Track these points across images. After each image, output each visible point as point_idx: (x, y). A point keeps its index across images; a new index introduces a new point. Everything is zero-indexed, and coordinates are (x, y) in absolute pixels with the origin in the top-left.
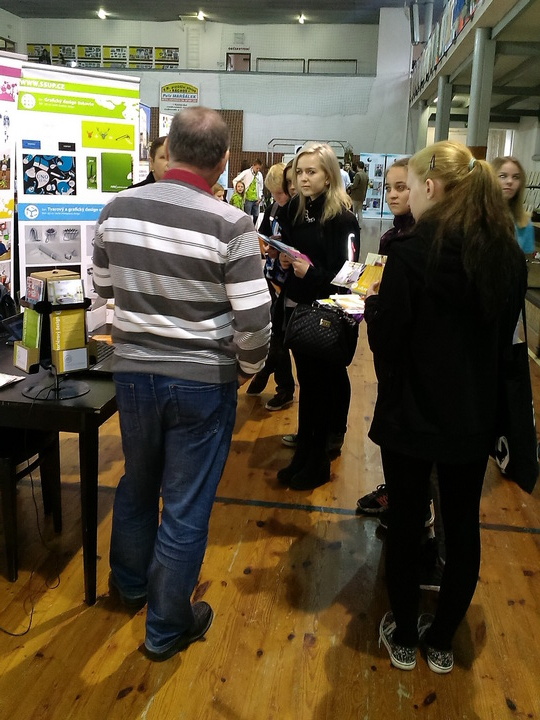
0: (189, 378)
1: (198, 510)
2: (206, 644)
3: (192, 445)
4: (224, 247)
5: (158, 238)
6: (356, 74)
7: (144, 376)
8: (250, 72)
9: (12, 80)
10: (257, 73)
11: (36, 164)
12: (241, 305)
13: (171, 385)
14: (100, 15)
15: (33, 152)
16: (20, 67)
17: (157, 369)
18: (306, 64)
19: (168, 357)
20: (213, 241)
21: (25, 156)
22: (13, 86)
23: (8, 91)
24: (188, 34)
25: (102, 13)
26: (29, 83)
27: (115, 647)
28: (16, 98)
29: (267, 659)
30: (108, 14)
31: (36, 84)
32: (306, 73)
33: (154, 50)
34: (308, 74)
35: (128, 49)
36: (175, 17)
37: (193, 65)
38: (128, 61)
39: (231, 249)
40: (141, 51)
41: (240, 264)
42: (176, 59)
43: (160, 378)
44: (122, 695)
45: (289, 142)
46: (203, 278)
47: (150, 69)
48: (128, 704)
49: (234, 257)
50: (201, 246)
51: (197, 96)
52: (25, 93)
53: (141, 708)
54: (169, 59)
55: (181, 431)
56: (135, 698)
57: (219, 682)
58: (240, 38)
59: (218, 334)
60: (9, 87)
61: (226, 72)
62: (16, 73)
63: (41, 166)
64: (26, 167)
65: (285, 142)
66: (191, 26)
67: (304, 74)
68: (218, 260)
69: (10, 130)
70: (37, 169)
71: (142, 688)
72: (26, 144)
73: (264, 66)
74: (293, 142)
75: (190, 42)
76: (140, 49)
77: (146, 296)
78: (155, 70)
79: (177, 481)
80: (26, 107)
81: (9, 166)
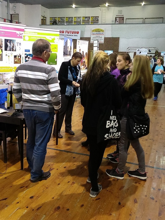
0: (40, 110)
1: (43, 144)
2: (47, 181)
3: (42, 128)
4: (47, 75)
5: (30, 75)
6: (163, 23)
7: (29, 110)
8: (123, 24)
9: (21, 32)
10: (126, 24)
11: (29, 56)
12: (52, 90)
13: (35, 112)
14: (73, 7)
15: (28, 53)
16: (24, 29)
17: (32, 108)
18: (144, 20)
19: (35, 105)
20: (44, 74)
21: (25, 54)
22: (22, 34)
23: (20, 36)
24: (102, 11)
25: (74, 6)
26: (27, 33)
27: (24, 179)
28: (23, 37)
29: (60, 186)
30: (76, 6)
31: (29, 33)
32: (144, 23)
33: (90, 18)
34: (145, 23)
35: (82, 18)
36: (98, 6)
37: (103, 22)
38: (82, 22)
39: (49, 76)
40: (86, 18)
41: (51, 79)
42: (98, 20)
43: (33, 110)
44: (22, 187)
45: (135, 48)
46: (43, 84)
47: (89, 24)
48: (22, 189)
49: (50, 78)
50: (41, 76)
51: (104, 33)
52: (25, 36)
53: (25, 190)
54: (95, 20)
55: (39, 124)
56: (24, 189)
57: (46, 188)
58: (120, 12)
59: (48, 99)
60: (21, 34)
61: (115, 24)
62: (23, 30)
63: (30, 57)
64: (26, 57)
65: (133, 48)
66: (104, 8)
67: (143, 23)
68: (46, 79)
69: (21, 47)
70: (29, 58)
71: (26, 187)
72: (26, 51)
73: (128, 21)
74: (136, 48)
75: (103, 14)
76: (86, 17)
77: (29, 90)
78: (91, 24)
79: (38, 137)
80: (26, 40)
81: (21, 57)
